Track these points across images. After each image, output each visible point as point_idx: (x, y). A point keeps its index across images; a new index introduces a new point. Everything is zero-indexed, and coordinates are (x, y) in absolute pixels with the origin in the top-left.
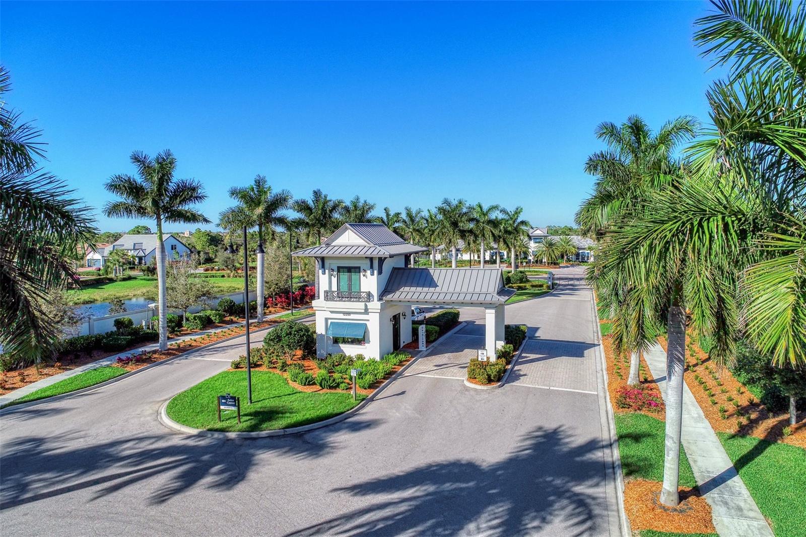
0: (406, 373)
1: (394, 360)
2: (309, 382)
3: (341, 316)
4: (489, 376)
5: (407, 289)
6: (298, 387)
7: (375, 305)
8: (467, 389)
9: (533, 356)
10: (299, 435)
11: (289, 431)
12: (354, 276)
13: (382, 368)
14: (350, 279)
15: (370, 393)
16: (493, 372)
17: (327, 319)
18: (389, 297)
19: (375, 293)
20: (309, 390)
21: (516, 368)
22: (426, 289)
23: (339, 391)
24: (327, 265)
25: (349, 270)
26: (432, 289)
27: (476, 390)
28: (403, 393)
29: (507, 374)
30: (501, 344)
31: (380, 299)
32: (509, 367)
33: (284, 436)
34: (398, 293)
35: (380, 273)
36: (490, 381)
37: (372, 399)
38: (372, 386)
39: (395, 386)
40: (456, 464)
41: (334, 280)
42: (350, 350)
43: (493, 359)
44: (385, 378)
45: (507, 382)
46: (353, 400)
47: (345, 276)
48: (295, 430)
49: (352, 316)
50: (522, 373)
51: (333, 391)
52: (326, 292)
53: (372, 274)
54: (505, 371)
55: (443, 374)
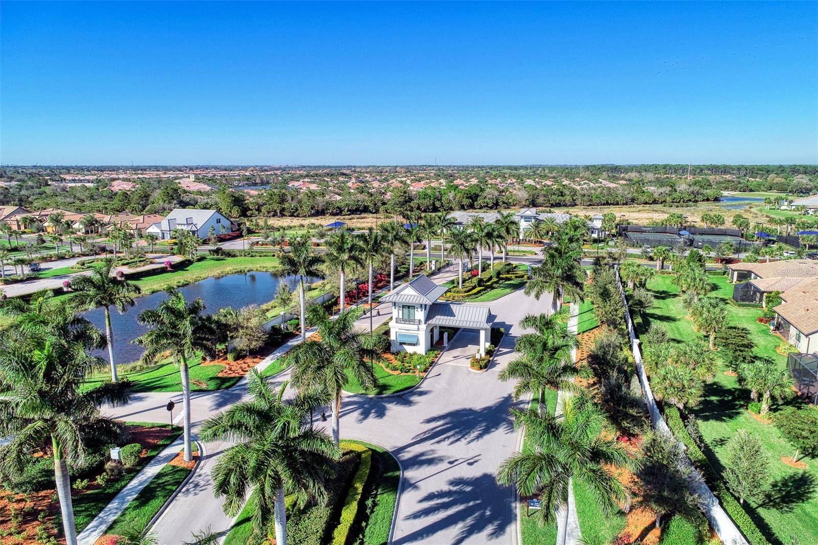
0: (439, 362)
1: (432, 355)
2: (395, 369)
3: (405, 331)
4: (481, 366)
5: (439, 317)
6: (391, 372)
7: (423, 327)
8: (470, 372)
9: (505, 350)
10: (399, 396)
11: (395, 394)
12: (412, 311)
13: (428, 360)
14: (409, 312)
15: (424, 375)
16: (483, 363)
17: (396, 332)
18: (430, 322)
19: (423, 320)
20: (396, 373)
21: (495, 359)
22: (449, 318)
23: (409, 374)
24: (397, 305)
25: (409, 307)
26: (452, 318)
27: (474, 373)
28: (440, 374)
29: (490, 363)
30: (488, 344)
31: (425, 323)
32: (491, 359)
33: (394, 397)
34: (434, 319)
35: (425, 310)
36: (481, 368)
37: (426, 378)
38: (425, 371)
39: (435, 371)
40: (464, 410)
41: (401, 312)
42: (409, 349)
43: (483, 355)
44: (430, 366)
45: (490, 368)
46: (418, 379)
47: (406, 310)
48: (398, 394)
49: (411, 332)
50: (498, 362)
51: (407, 374)
52: (396, 319)
53: (422, 311)
54: (489, 361)
55: (458, 363)
